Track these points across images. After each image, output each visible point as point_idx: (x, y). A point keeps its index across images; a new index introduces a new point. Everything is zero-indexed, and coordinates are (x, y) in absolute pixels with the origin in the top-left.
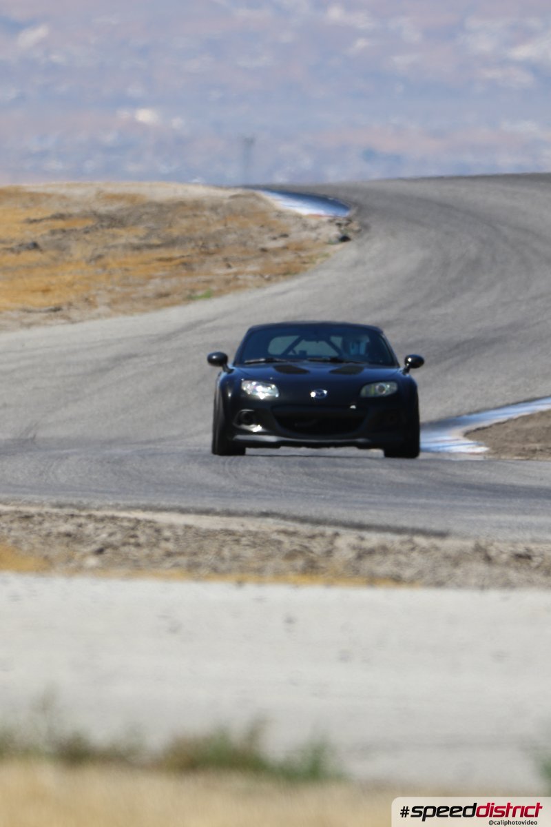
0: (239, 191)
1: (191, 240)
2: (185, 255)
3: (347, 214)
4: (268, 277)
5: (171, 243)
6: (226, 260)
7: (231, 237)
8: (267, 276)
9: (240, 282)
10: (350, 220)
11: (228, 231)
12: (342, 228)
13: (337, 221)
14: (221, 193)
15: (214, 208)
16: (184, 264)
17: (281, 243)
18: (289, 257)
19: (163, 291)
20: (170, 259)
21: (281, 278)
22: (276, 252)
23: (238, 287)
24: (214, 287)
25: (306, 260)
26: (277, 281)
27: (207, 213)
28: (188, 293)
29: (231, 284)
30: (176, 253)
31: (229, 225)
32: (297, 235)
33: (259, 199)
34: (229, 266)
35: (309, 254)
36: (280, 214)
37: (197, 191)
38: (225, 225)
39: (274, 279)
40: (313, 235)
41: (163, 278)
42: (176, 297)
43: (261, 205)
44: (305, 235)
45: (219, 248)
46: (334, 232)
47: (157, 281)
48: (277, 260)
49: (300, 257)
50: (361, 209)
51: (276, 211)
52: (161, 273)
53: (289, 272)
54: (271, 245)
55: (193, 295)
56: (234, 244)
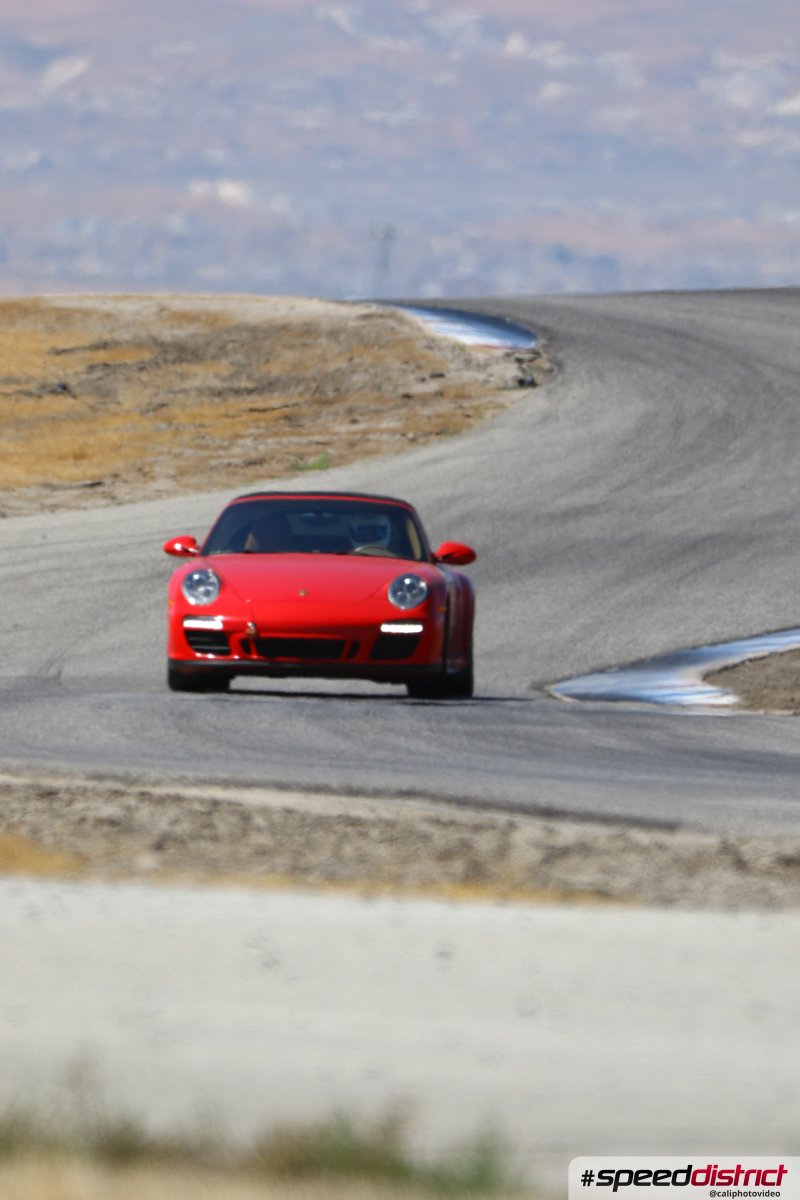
0: (374, 309)
1: (299, 381)
2: (290, 402)
3: (532, 345)
4: (415, 437)
5: (268, 386)
6: (350, 411)
7: (358, 379)
8: (410, 435)
9: (371, 446)
10: (536, 354)
11: (354, 371)
12: (524, 366)
13: (517, 356)
14: (344, 311)
15: (333, 334)
16: (287, 418)
17: (433, 386)
18: (445, 407)
19: (254, 455)
20: (264, 411)
21: (433, 438)
22: (425, 400)
23: (368, 453)
24: (331, 451)
25: (470, 412)
26: (425, 444)
27: (323, 341)
28: (292, 459)
29: (357, 449)
30: (276, 400)
31: (356, 360)
32: (458, 375)
33: (402, 321)
34: (354, 421)
35: (476, 403)
36: (432, 344)
37: (310, 308)
38: (351, 360)
39: (422, 440)
40: (482, 376)
41: (256, 438)
42: (274, 466)
43: (406, 329)
44: (468, 375)
46: (512, 371)
47: (248, 442)
48: (427, 411)
49: (461, 407)
50: (552, 337)
51: (425, 338)
52: (253, 431)
53: (445, 430)
54: (417, 389)
55: (301, 463)
56: (363, 388)
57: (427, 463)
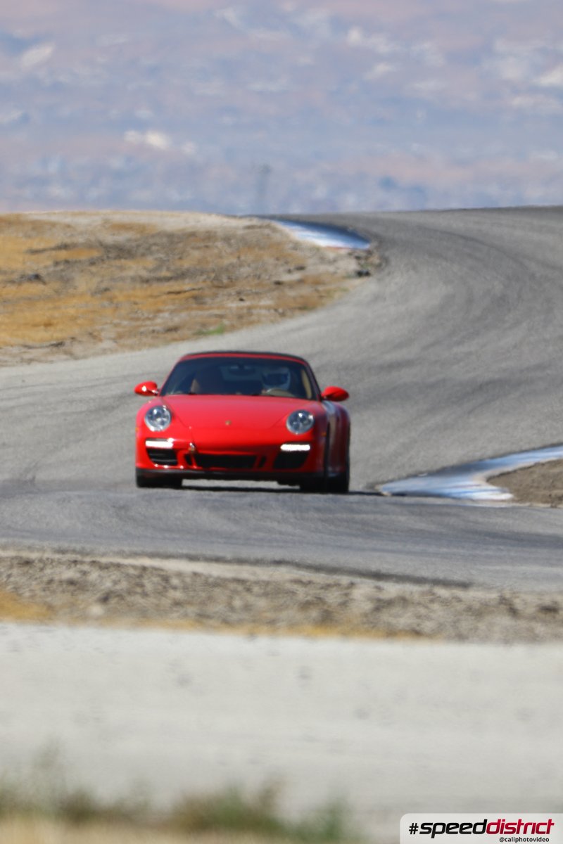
0: (255, 222)
1: (202, 272)
2: (196, 287)
3: (367, 246)
4: (284, 312)
5: (181, 275)
6: (239, 293)
7: (245, 271)
8: (281, 310)
9: (254, 317)
10: (369, 253)
11: (241, 265)
12: (362, 262)
13: (356, 254)
14: (234, 223)
15: (227, 239)
16: (195, 298)
17: (296, 276)
18: (305, 291)
19: (171, 324)
20: (179, 293)
21: (297, 313)
22: (291, 285)
23: (252, 323)
24: (226, 322)
25: (324, 294)
26: (292, 317)
27: (219, 244)
28: (198, 327)
29: (245, 320)
30: (186, 285)
31: (243, 258)
32: (314, 268)
33: (275, 230)
34: (242, 300)
35: (327, 288)
36: (297, 246)
37: (211, 221)
38: (239, 258)
39: (289, 313)
40: (331, 269)
41: (172, 312)
42: (187, 332)
43: (278, 236)
44: (323, 268)
45: (232, 281)
46: (353, 266)
47: (166, 315)
48: (291, 293)
49: (317, 291)
50: (381, 241)
51: (291, 241)
52: (170, 307)
53: (305, 307)
54: (286, 278)
55: (204, 330)
56: (247, 277)
57: (293, 330)
